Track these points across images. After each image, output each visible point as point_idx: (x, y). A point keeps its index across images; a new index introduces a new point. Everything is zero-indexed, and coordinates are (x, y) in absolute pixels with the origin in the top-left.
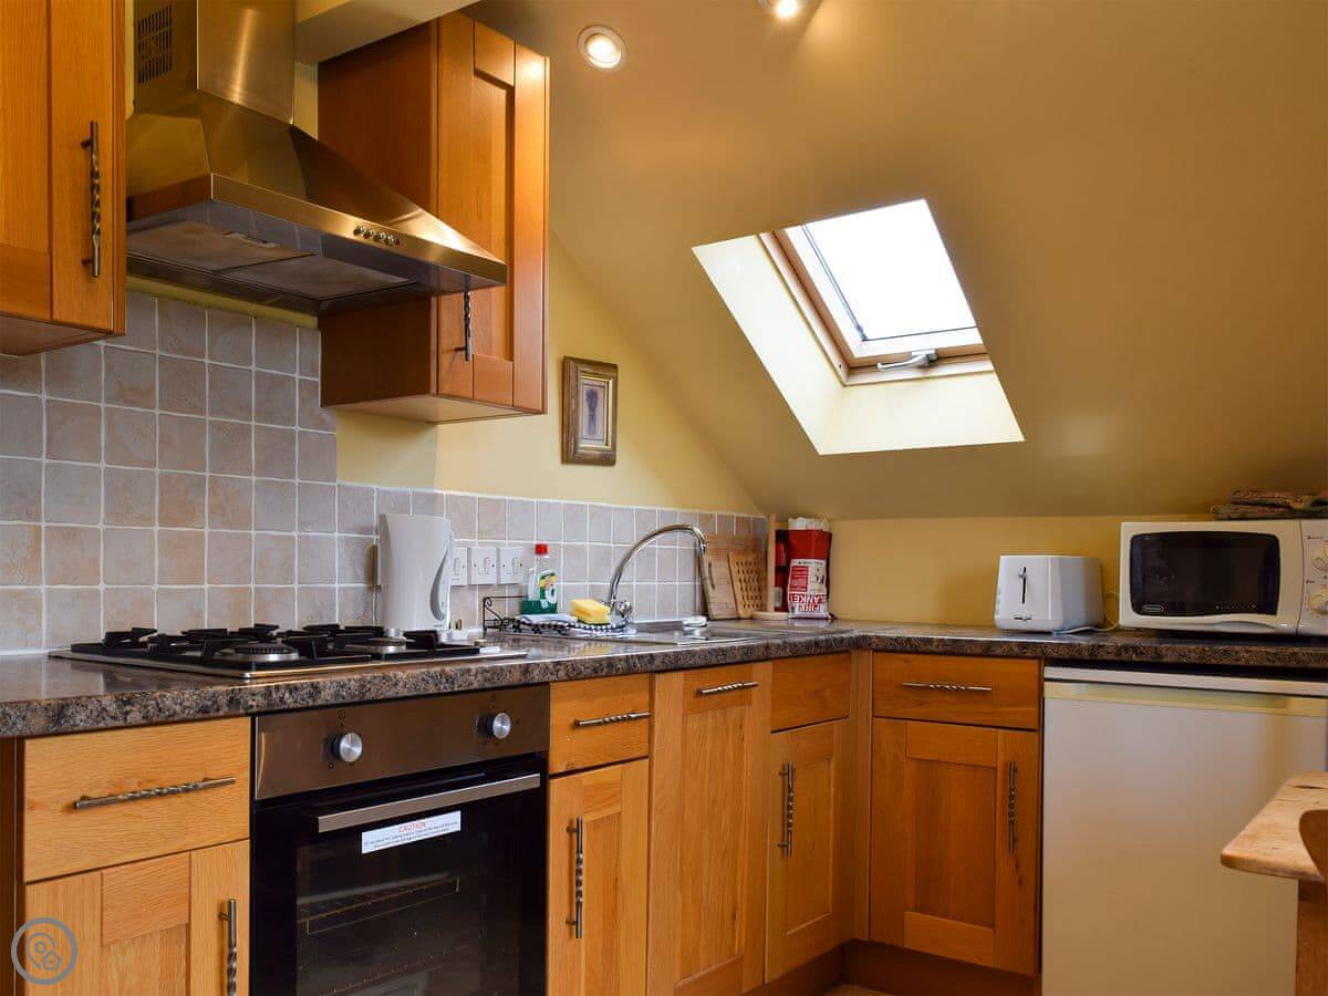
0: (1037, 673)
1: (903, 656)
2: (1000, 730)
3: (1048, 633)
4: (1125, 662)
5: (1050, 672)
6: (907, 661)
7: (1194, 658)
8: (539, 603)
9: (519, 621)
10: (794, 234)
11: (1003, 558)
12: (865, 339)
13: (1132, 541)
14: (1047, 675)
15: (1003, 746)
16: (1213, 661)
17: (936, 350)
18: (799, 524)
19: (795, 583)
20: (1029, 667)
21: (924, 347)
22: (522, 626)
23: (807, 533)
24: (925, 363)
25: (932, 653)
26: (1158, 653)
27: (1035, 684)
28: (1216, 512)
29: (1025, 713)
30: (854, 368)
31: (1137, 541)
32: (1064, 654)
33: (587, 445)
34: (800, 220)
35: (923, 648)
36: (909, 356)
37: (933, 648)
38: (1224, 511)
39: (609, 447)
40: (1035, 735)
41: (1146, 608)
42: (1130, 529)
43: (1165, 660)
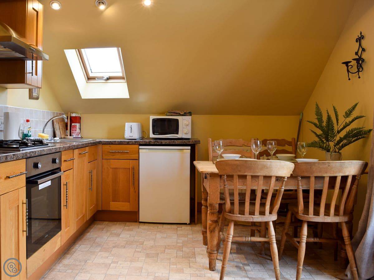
0: (138, 147)
1: (109, 145)
2: (131, 160)
3: (136, 139)
4: (155, 144)
5: (141, 147)
6: (110, 146)
7: (168, 143)
8: (28, 134)
9: (27, 139)
10: (83, 50)
11: (126, 123)
12: (92, 72)
13: (153, 120)
14: (140, 148)
15: (131, 163)
16: (171, 144)
17: (109, 77)
18: (74, 115)
19: (73, 129)
20: (137, 146)
21: (106, 76)
22: (28, 140)
23: (76, 117)
24: (107, 79)
25: (116, 144)
26: (161, 142)
27: (138, 149)
28: (166, 114)
29: (135, 156)
30: (89, 78)
31: (154, 120)
32: (144, 143)
33: (35, 94)
34: (84, 47)
35: (114, 143)
36: (103, 78)
37: (116, 143)
38: (168, 114)
39: (38, 95)
40: (138, 161)
41: (155, 134)
42: (152, 117)
43: (163, 144)
